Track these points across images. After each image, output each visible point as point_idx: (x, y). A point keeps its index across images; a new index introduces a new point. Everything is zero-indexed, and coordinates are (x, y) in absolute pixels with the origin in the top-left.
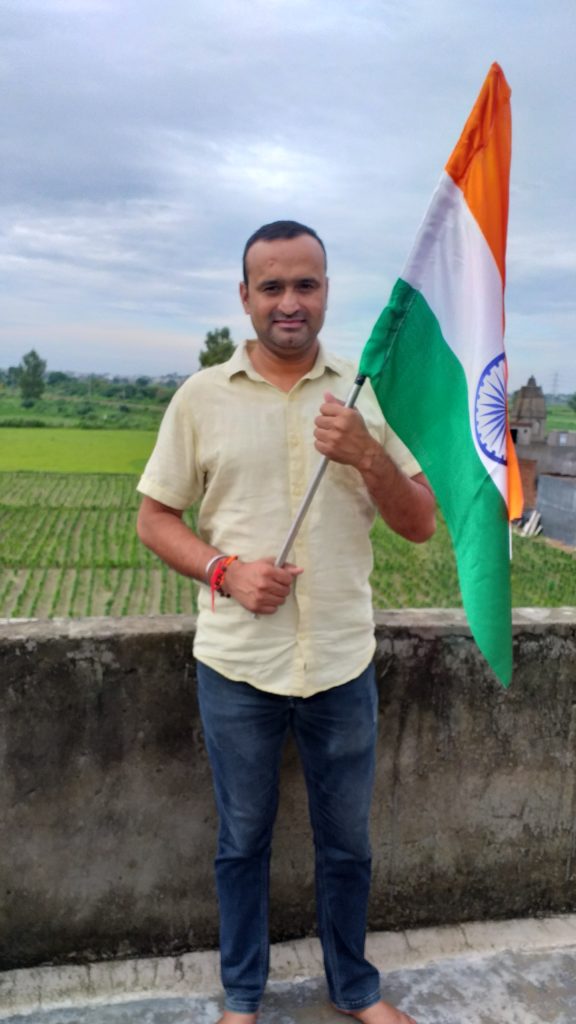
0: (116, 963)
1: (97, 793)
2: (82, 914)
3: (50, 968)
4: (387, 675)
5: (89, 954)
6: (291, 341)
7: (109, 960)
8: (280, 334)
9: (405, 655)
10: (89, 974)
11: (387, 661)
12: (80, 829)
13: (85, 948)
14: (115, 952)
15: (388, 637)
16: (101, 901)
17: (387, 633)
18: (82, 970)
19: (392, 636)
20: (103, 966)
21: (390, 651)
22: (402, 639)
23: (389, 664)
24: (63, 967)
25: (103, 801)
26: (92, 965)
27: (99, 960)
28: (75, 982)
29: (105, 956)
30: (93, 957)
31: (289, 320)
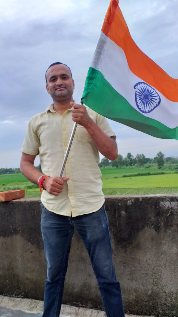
0: (87, 309)
1: (78, 249)
2: (76, 290)
3: (69, 306)
4: (170, 215)
5: (79, 303)
6: (62, 94)
7: (85, 307)
8: (58, 93)
9: (176, 208)
10: (78, 310)
11: (169, 210)
12: (74, 261)
13: (78, 301)
14: (87, 305)
15: (168, 201)
16: (81, 286)
17: (168, 199)
18: (77, 308)
19: (170, 200)
20: (83, 309)
21: (170, 206)
22: (174, 201)
23: (170, 211)
24: (72, 306)
25: (79, 252)
26: (80, 308)
27: (82, 307)
28: (73, 311)
29: (84, 306)
30: (81, 305)
31: (60, 87)
